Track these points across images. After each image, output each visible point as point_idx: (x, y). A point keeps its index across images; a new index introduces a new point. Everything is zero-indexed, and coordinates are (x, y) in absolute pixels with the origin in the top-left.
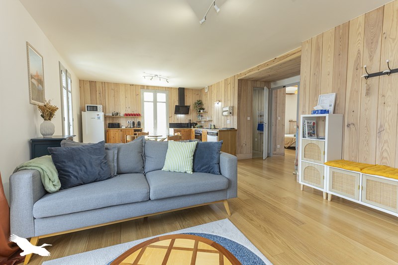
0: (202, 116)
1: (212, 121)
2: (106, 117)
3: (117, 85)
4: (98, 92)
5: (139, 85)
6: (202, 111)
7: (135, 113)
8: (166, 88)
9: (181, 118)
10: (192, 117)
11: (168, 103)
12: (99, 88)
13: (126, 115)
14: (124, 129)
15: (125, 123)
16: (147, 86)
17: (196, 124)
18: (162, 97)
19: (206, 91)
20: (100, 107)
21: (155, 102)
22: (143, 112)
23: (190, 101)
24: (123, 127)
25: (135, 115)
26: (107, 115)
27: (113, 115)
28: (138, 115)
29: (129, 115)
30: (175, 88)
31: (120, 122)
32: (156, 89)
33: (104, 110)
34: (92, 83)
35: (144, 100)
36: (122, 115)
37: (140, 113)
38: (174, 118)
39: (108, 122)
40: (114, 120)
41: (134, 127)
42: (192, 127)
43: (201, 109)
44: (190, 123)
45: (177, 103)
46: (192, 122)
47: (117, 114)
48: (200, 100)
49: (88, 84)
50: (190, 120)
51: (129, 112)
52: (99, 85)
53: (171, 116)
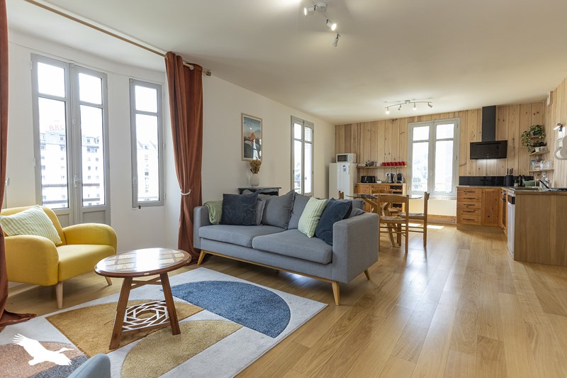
0: (539, 161)
2: (359, 169)
3: (375, 123)
4: (352, 137)
5: (405, 118)
6: (537, 150)
7: (397, 161)
8: (454, 112)
9: (489, 166)
10: (516, 164)
11: (457, 140)
12: (354, 131)
13: (384, 164)
14: (379, 185)
15: (382, 176)
16: (419, 117)
17: (530, 178)
18: (446, 131)
20: (351, 156)
21: (432, 141)
22: (411, 159)
23: (510, 131)
24: (379, 182)
25: (396, 164)
26: (360, 165)
27: (367, 165)
28: (402, 164)
29: (388, 164)
30: (473, 111)
31: (375, 175)
32: (433, 120)
33: (357, 160)
34: (348, 127)
35: (414, 140)
36: (378, 165)
37: (404, 161)
38: (471, 167)
39: (362, 175)
40: (368, 172)
41: (393, 182)
42: (516, 185)
43: (537, 146)
44: (511, 177)
45: (478, 139)
46: (515, 174)
47: (372, 164)
48: (538, 126)
49: (343, 129)
50: (512, 170)
51: (389, 160)
52: (354, 129)
53: (463, 163)
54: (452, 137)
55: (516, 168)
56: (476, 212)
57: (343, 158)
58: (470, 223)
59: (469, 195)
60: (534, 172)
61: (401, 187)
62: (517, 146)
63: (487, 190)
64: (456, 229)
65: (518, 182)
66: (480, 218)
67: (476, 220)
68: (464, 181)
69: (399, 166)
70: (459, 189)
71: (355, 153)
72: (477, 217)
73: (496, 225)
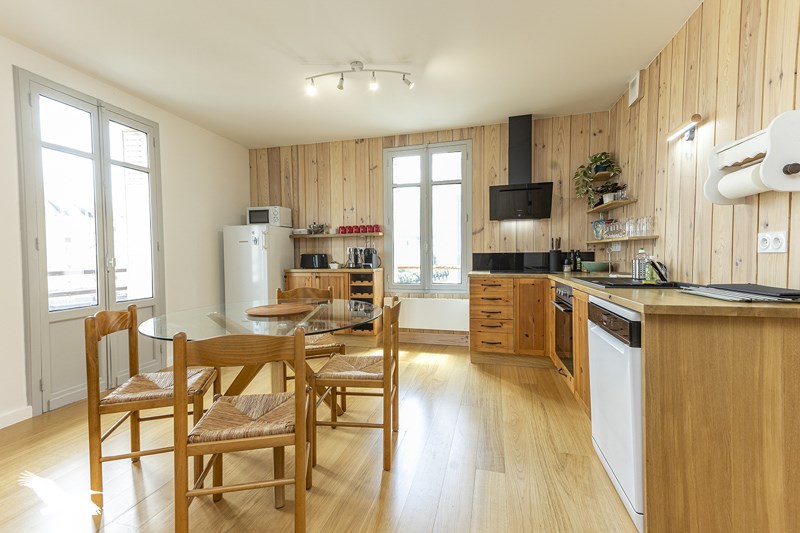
0: (609, 222)
1: (654, 240)
2: (296, 240)
3: (323, 147)
4: (283, 174)
5: (378, 139)
6: (608, 199)
7: (367, 223)
8: (462, 130)
9: (521, 233)
10: (568, 227)
11: (468, 183)
12: (287, 163)
13: (345, 230)
14: (334, 272)
15: (340, 253)
16: (403, 137)
17: (590, 256)
18: (448, 164)
19: (633, 97)
20: (275, 211)
21: (427, 187)
22: (390, 221)
23: (558, 164)
24: (334, 267)
25: (364, 229)
26: (297, 231)
27: (310, 232)
28: (375, 229)
29: (350, 230)
30: (492, 127)
31: (329, 253)
32: (426, 140)
33: (294, 222)
34: (273, 152)
35: (395, 182)
36: (332, 231)
37: (380, 223)
38: (492, 236)
39: (303, 251)
40: (314, 247)
41: (357, 266)
42: (567, 268)
43: (607, 192)
44: (559, 253)
45: (503, 180)
46: (565, 249)
47: (321, 229)
48: (604, 154)
49: (265, 158)
50: (559, 241)
51: (352, 222)
52: (285, 156)
53: (478, 229)
54: (459, 177)
55: (565, 238)
56: (505, 326)
57: (258, 217)
58: (495, 349)
59: (491, 293)
60: (595, 245)
61: (369, 277)
62: (566, 196)
63: (523, 281)
64: (469, 361)
65: (569, 263)
66: (511, 338)
67: (504, 343)
68: (482, 261)
69: (370, 232)
70: (473, 280)
71: (289, 206)
72: (507, 337)
73: (540, 352)
